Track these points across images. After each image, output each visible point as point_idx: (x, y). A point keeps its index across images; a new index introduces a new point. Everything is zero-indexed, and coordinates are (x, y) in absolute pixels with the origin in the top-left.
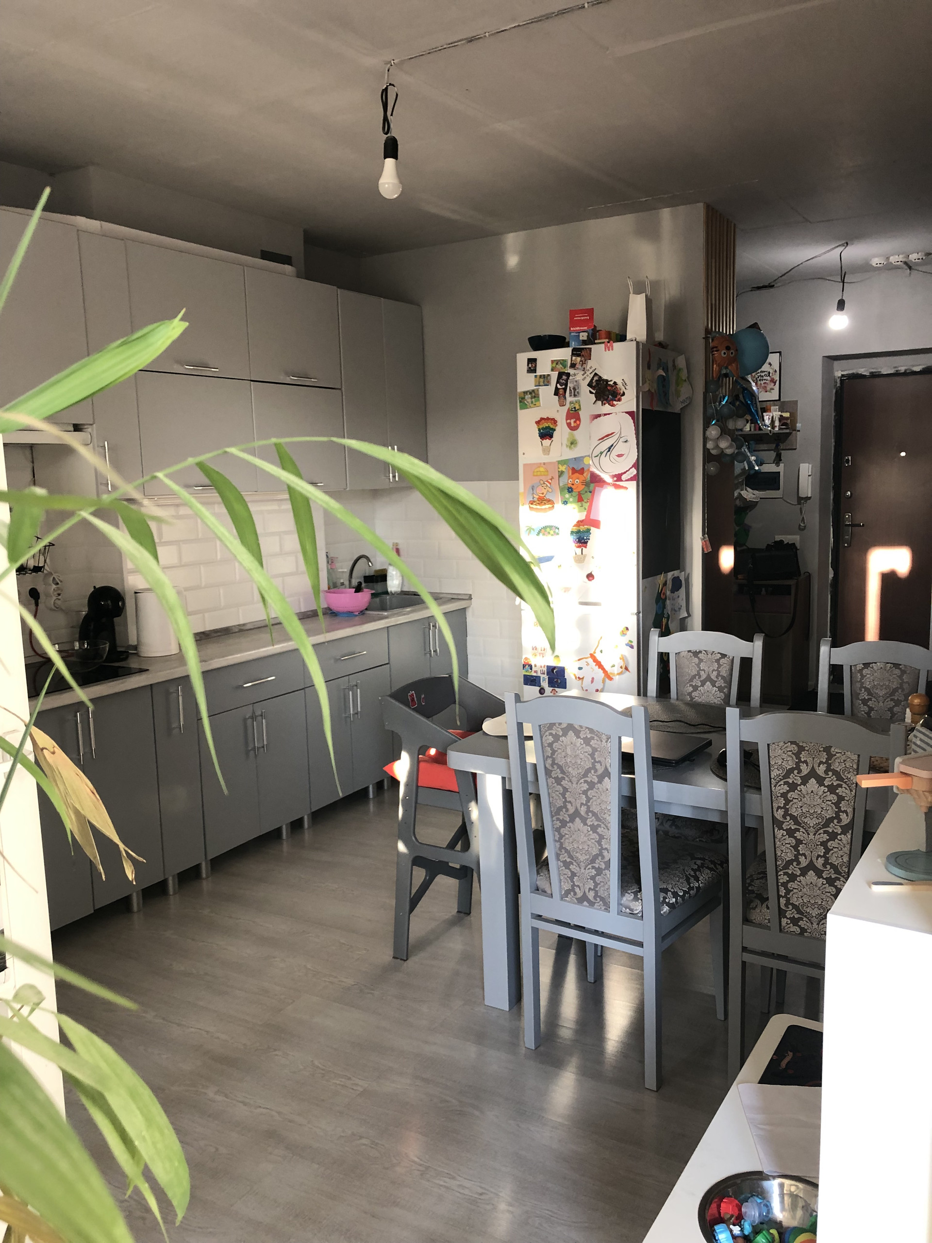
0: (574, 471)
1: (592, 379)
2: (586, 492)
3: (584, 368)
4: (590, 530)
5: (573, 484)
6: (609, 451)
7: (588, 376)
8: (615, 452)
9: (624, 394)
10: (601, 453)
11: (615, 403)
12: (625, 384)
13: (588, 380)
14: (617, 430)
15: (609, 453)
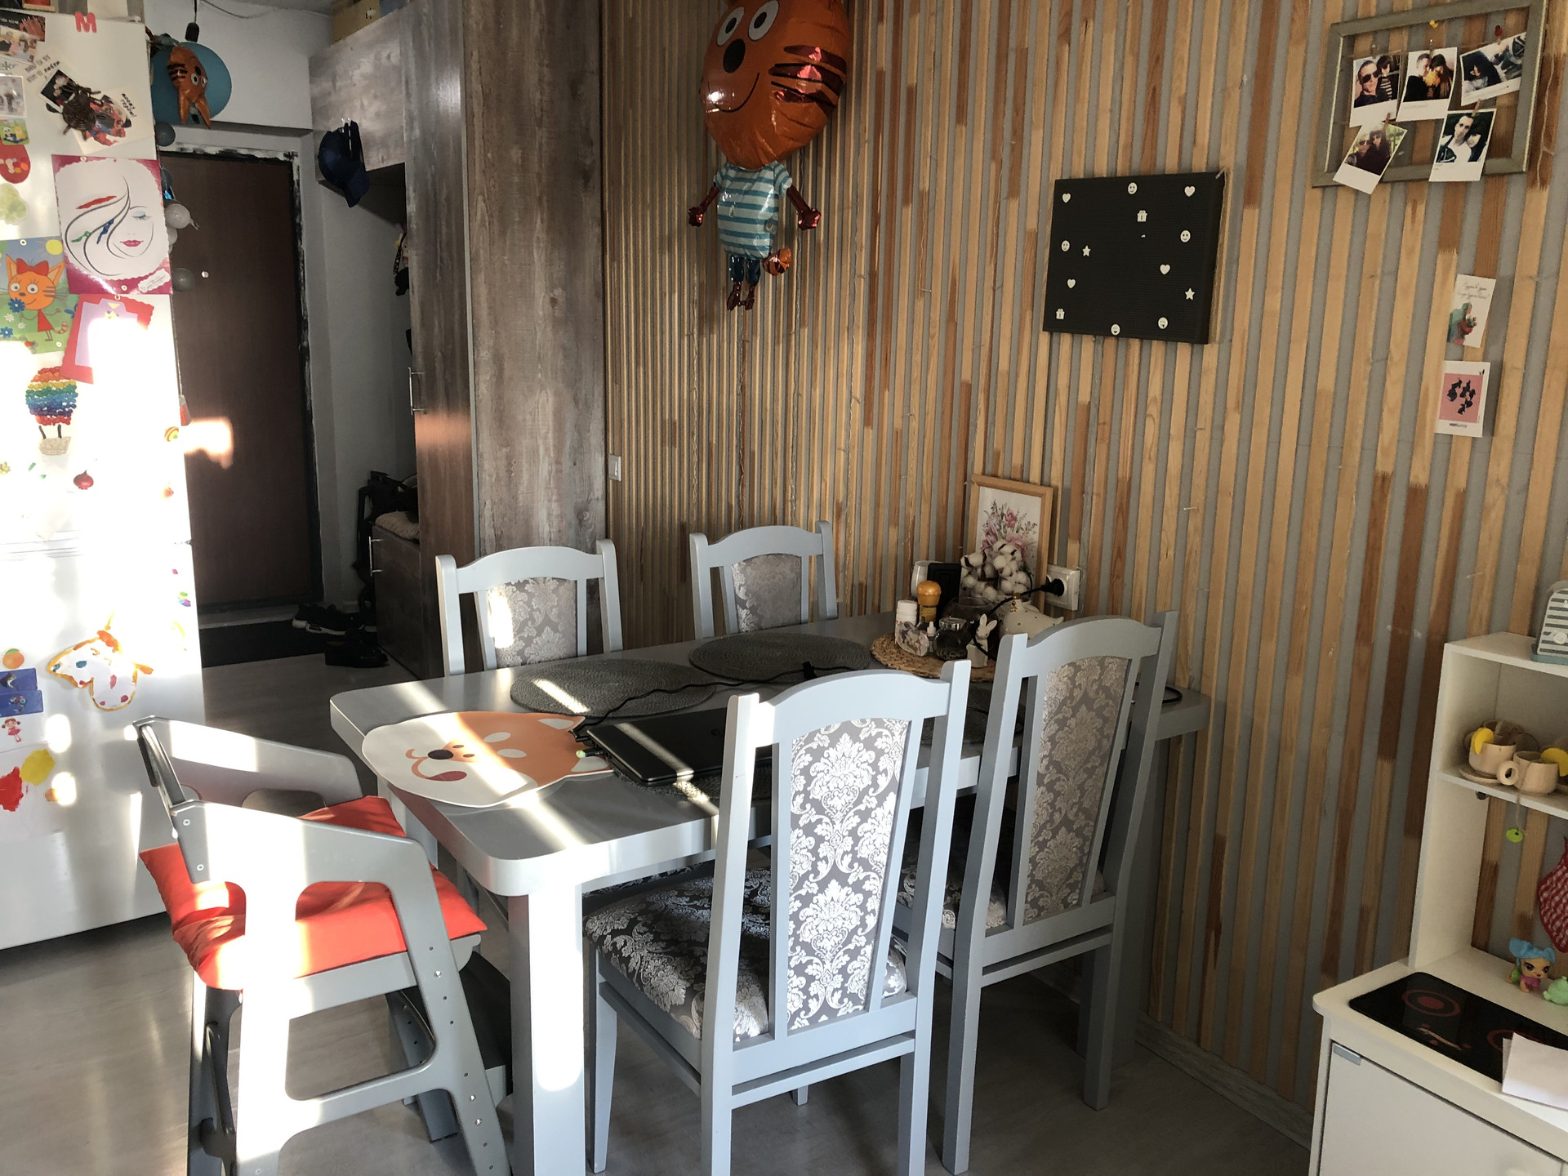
0: (22, 267)
1: (53, 82)
2: (58, 311)
3: (32, 57)
4: (75, 387)
5: (22, 294)
6: (105, 231)
7: (40, 73)
8: (120, 234)
9: (128, 124)
10: (88, 235)
11: (108, 137)
12: (129, 105)
13: (42, 82)
14: (118, 191)
15: (105, 236)
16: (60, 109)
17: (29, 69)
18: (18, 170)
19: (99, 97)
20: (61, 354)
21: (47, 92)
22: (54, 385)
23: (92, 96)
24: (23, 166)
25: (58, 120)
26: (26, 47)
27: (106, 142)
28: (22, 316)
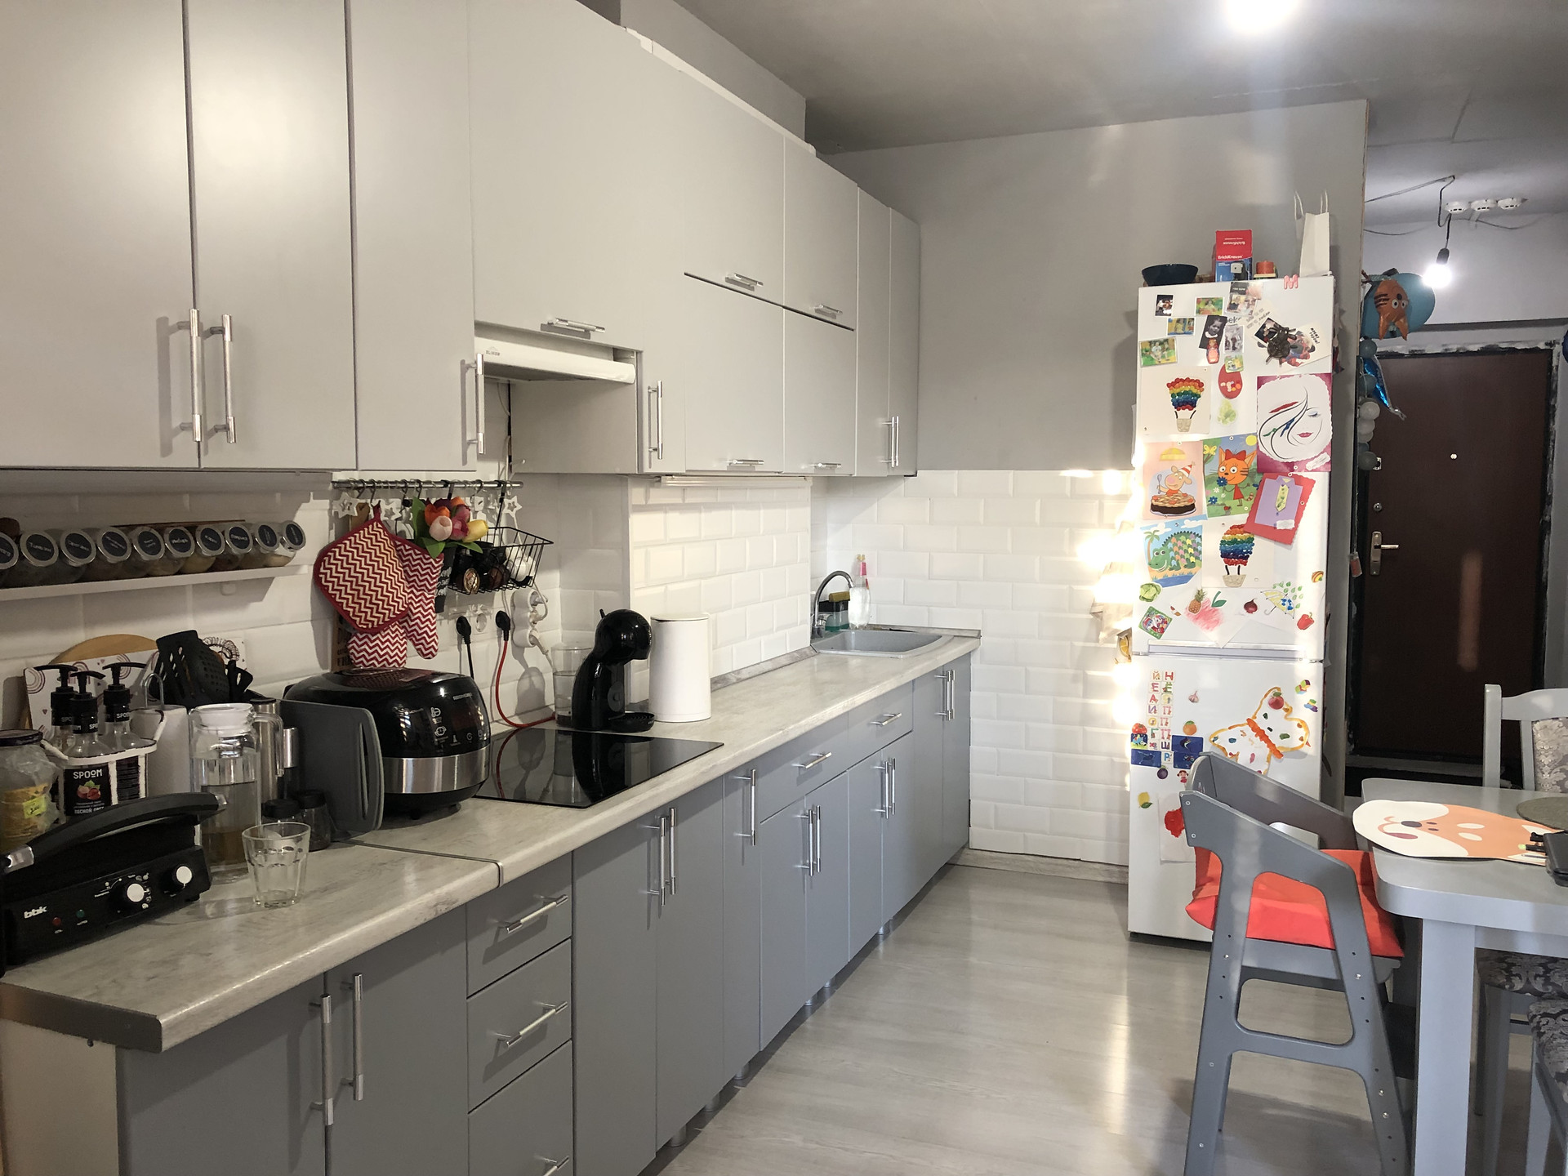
0: (1229, 455)
1: (1264, 326)
4: (1253, 539)
6: (1287, 428)
8: (1297, 429)
9: (1313, 349)
10: (1275, 431)
11: (1298, 360)
12: (1315, 335)
14: (1300, 399)
15: (1287, 431)
16: (1267, 345)
17: (1248, 321)
18: (1234, 389)
19: (1294, 333)
20: (1247, 515)
21: (1259, 334)
22: (1239, 537)
23: (1290, 333)
24: (1238, 386)
25: (1264, 353)
26: (1249, 305)
27: (1296, 364)
28: (1225, 489)
